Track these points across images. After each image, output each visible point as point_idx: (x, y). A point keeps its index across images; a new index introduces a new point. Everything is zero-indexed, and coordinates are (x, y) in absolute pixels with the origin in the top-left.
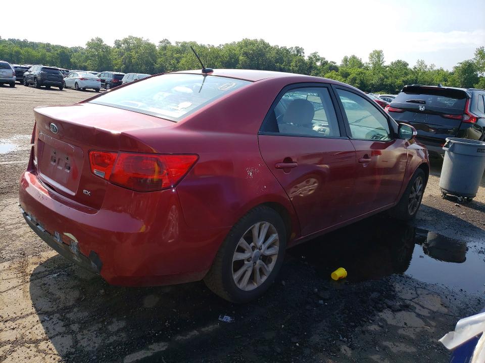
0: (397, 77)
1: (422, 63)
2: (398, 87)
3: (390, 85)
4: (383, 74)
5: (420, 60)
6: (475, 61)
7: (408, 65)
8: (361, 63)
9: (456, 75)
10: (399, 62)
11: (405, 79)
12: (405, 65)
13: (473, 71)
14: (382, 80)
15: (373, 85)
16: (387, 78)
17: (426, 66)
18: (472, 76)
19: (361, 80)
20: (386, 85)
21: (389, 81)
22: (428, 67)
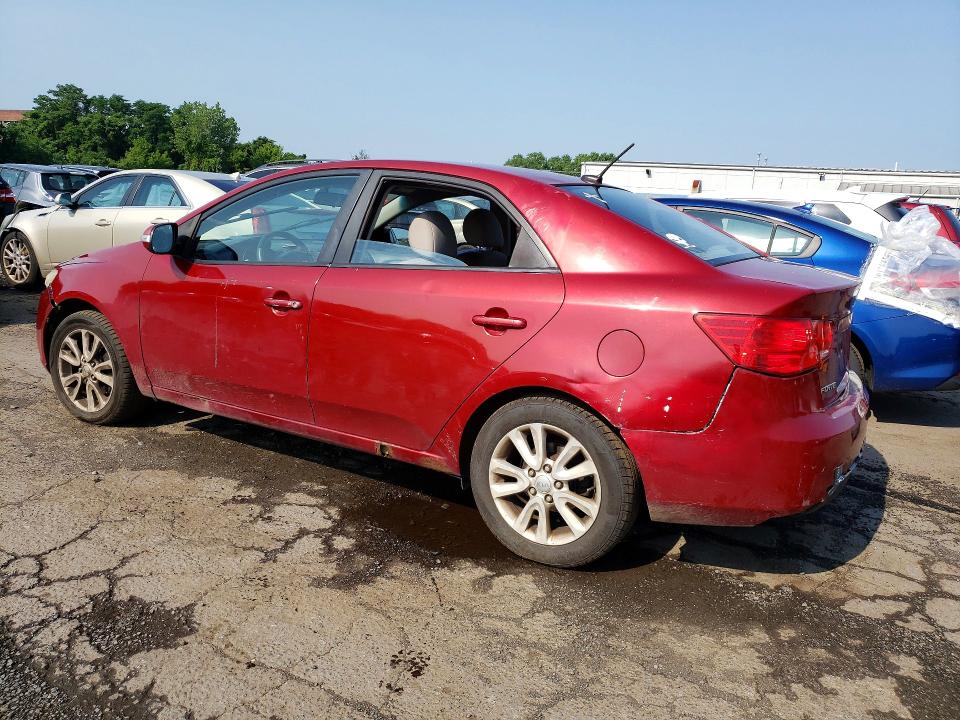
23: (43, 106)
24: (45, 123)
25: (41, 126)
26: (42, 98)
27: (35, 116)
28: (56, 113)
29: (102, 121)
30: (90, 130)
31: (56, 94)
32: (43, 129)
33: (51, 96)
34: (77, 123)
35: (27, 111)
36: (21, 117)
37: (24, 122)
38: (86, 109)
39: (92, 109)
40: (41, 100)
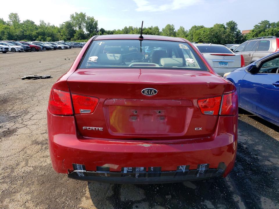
0: (31, 30)
1: (43, 22)
2: (35, 36)
3: (29, 36)
4: (22, 29)
5: (41, 20)
6: (71, 22)
7: (34, 23)
8: (3, 21)
9: (64, 29)
10: (28, 21)
11: (37, 31)
12: (33, 23)
13: (71, 27)
14: (23, 32)
15: (17, 36)
16: (26, 31)
17: (46, 24)
18: (71, 29)
19: (8, 33)
20: (26, 36)
21: (28, 33)
22: (47, 24)
23: (256, 28)
24: (255, 33)
25: (254, 34)
26: (256, 25)
27: (253, 31)
28: (259, 29)
29: (273, 30)
30: (268, 33)
31: (260, 24)
32: (254, 35)
33: (259, 25)
34: (265, 32)
35: (251, 30)
36: (249, 32)
37: (250, 33)
38: (269, 27)
39: (270, 27)
40: (256, 26)
